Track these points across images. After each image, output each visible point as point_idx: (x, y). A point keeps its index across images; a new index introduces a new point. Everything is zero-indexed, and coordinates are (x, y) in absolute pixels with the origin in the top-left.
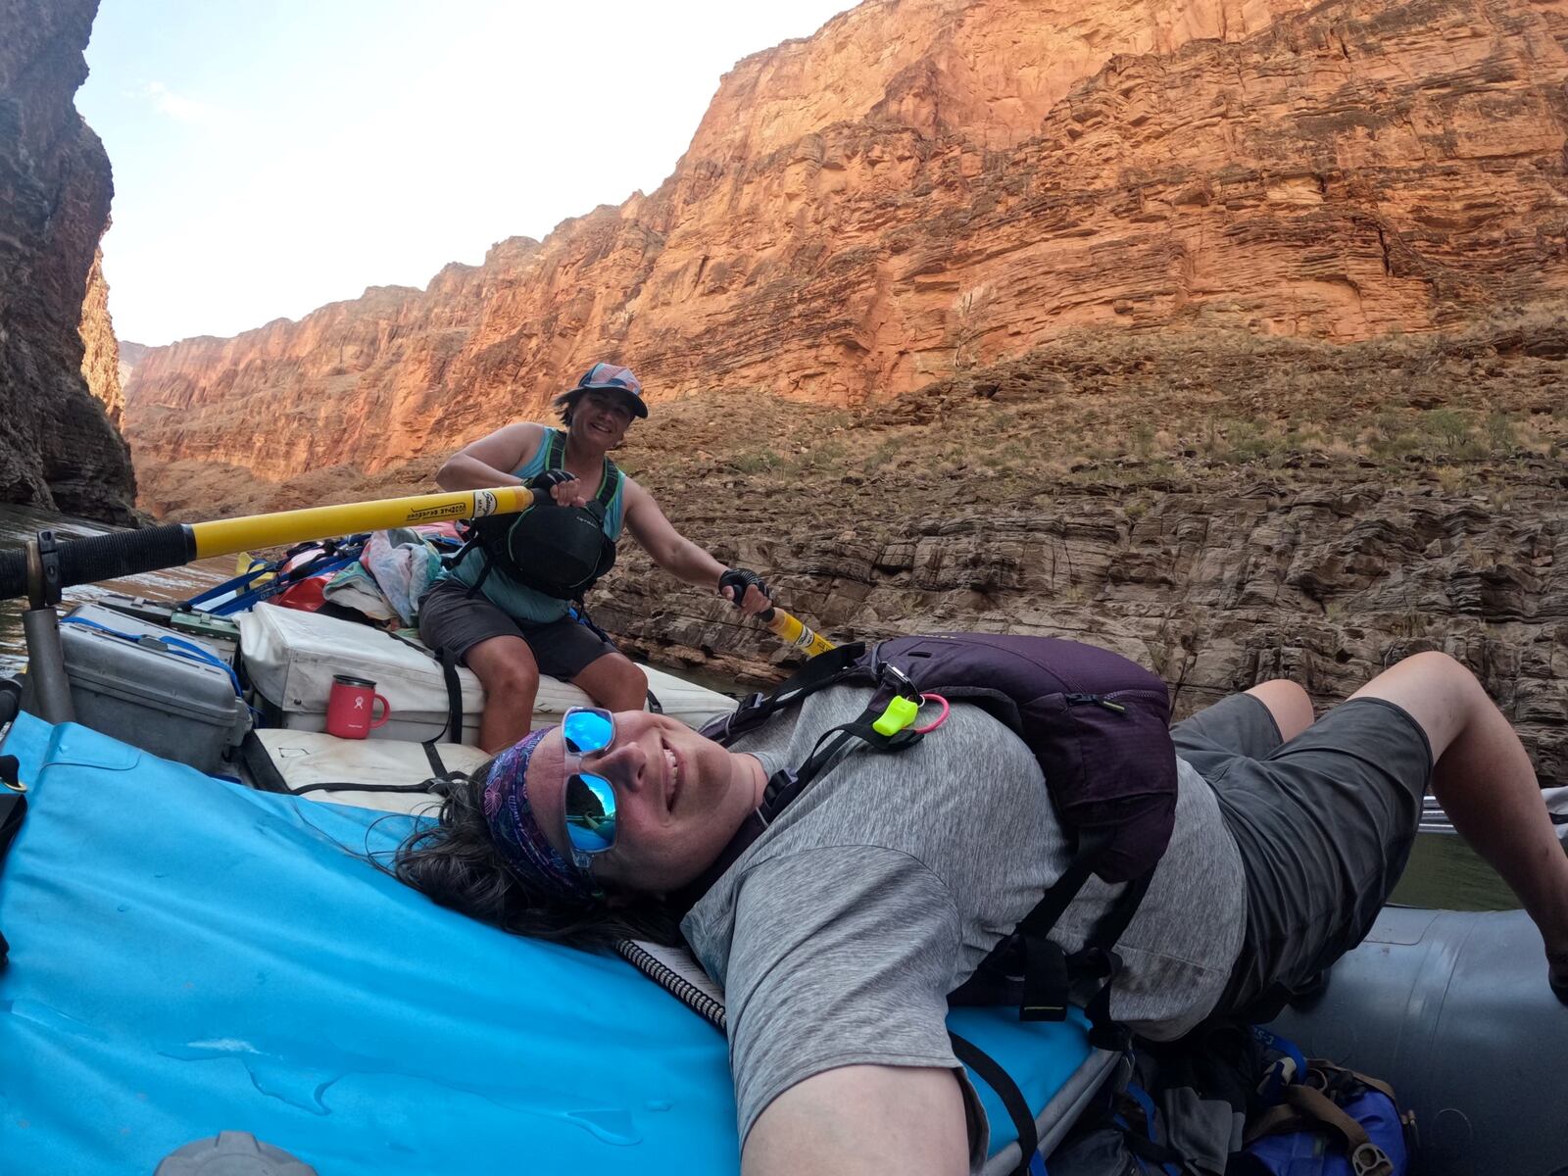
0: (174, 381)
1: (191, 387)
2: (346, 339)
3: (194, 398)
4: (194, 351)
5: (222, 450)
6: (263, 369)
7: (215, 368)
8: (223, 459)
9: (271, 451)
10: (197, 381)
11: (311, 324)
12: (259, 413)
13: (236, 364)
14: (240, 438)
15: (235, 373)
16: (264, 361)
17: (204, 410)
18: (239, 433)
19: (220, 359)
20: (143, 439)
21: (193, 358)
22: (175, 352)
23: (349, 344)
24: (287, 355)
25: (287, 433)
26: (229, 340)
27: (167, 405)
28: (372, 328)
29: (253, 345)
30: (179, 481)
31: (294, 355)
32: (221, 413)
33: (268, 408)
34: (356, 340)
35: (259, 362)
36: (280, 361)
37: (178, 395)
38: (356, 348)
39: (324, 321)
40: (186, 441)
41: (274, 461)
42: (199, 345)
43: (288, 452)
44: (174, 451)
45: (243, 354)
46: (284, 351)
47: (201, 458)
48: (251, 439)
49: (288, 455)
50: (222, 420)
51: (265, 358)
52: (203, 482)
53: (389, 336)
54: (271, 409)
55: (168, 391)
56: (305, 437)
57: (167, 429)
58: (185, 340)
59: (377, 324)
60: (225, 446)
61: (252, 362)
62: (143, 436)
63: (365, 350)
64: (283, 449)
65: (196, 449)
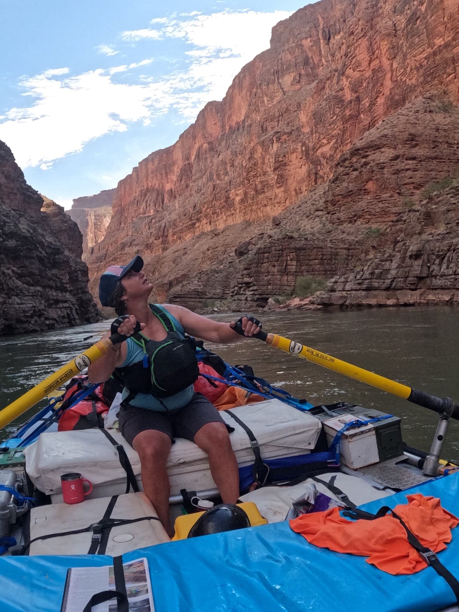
0: (145, 195)
1: (160, 193)
2: (278, 73)
3: (166, 200)
4: (150, 166)
5: (204, 221)
6: (212, 149)
7: (173, 171)
8: (208, 228)
9: (259, 187)
10: (163, 187)
11: (236, 91)
12: (226, 174)
13: (188, 158)
14: (217, 204)
15: (190, 165)
16: (209, 143)
17: (176, 202)
18: (215, 199)
19: (174, 164)
20: (136, 245)
21: (152, 173)
22: (138, 175)
23: (283, 76)
24: (227, 128)
25: (270, 160)
26: (174, 146)
27: (147, 215)
28: (297, 52)
29: (194, 137)
30: (174, 261)
31: (233, 124)
32: (191, 195)
33: (233, 165)
34: (288, 69)
35: (205, 145)
36: (223, 135)
37: (152, 204)
38: (293, 75)
39: (247, 82)
40: (171, 231)
41: (268, 194)
42: (153, 161)
43: (281, 176)
44: (163, 242)
45: (190, 148)
46: (223, 127)
47: (188, 237)
48: (228, 198)
49: (282, 180)
50: (196, 199)
51: (210, 139)
52: (198, 252)
53: (325, 38)
54: (236, 164)
55: (144, 204)
56: (294, 151)
57: (153, 230)
58: (140, 163)
59: (302, 45)
60: (206, 216)
61: (199, 149)
62: (135, 243)
63: (303, 72)
64: (272, 177)
65: (181, 231)
